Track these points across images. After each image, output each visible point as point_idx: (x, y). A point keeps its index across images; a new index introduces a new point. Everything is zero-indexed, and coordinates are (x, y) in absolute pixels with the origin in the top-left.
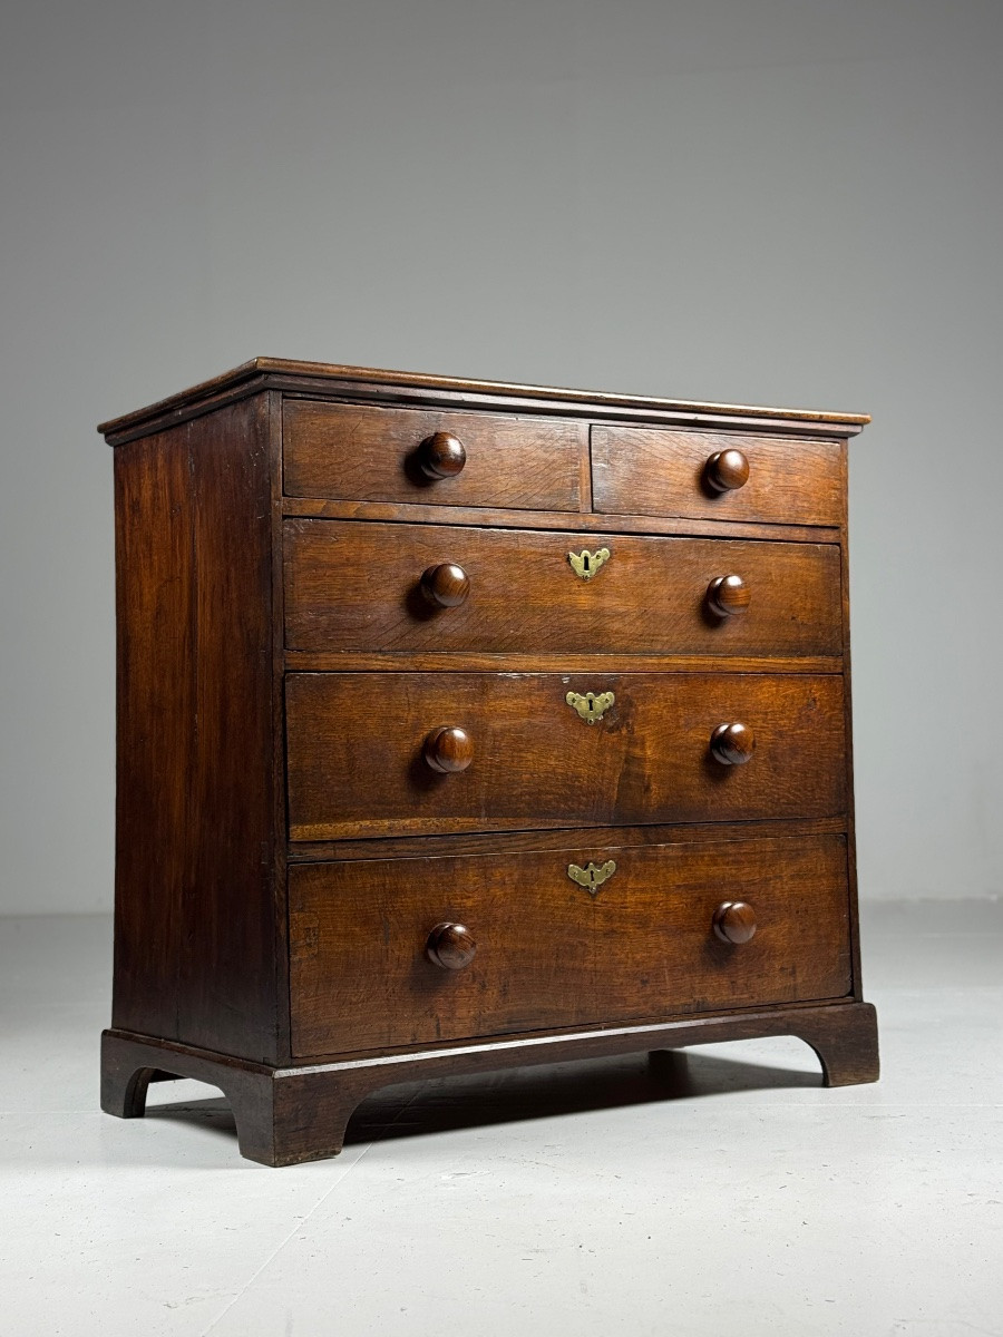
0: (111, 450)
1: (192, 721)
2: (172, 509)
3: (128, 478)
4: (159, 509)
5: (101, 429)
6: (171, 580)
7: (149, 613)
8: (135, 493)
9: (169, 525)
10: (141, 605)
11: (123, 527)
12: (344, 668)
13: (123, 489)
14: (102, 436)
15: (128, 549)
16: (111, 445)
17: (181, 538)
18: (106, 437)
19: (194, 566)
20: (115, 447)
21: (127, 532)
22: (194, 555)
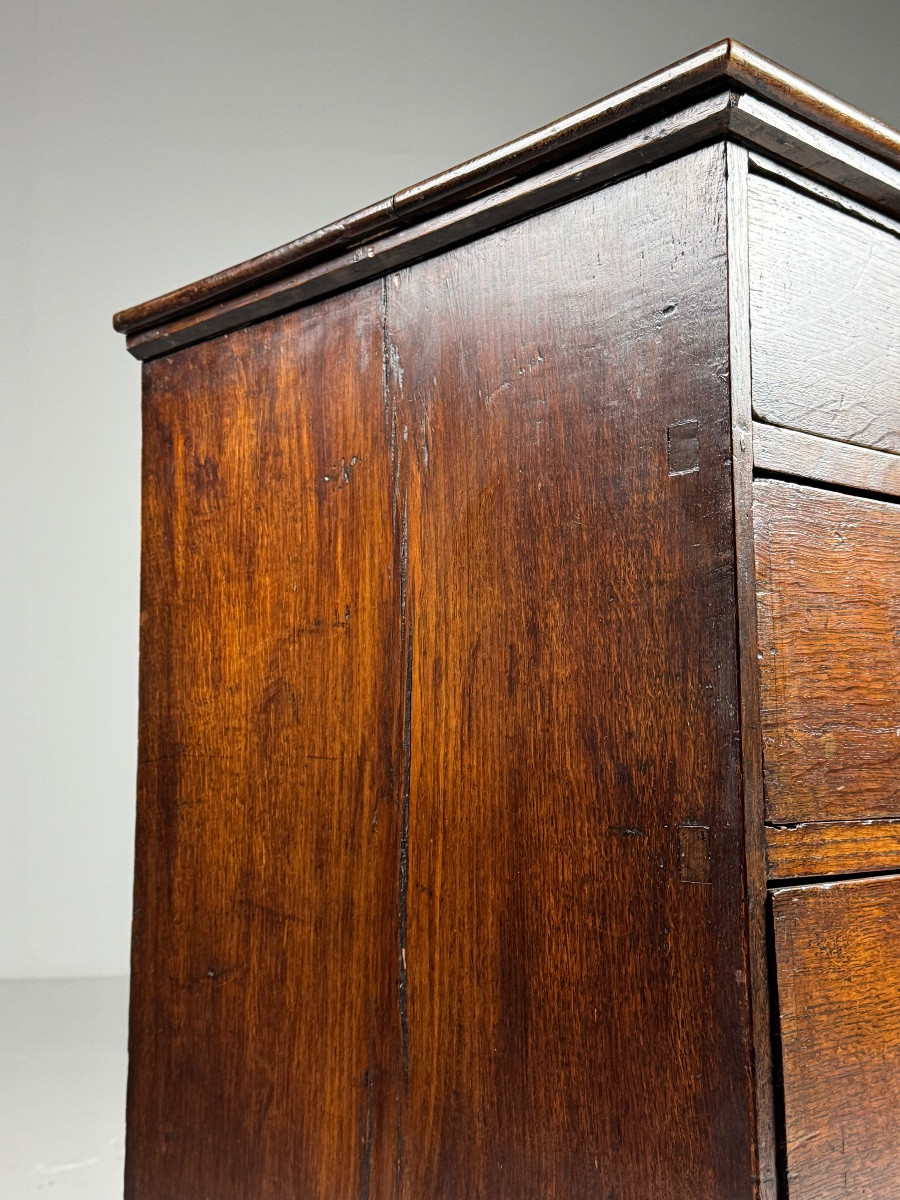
0: (133, 369)
1: (389, 961)
2: (321, 473)
3: (184, 418)
4: (279, 477)
5: (124, 323)
6: (318, 627)
7: (241, 699)
8: (203, 447)
9: (312, 508)
10: (217, 681)
11: (168, 520)
12: (866, 865)
13: (168, 441)
14: (122, 337)
15: (180, 563)
16: (138, 358)
17: (352, 535)
18: (130, 338)
19: (397, 599)
20: (146, 361)
21: (179, 529)
22: (399, 574)
